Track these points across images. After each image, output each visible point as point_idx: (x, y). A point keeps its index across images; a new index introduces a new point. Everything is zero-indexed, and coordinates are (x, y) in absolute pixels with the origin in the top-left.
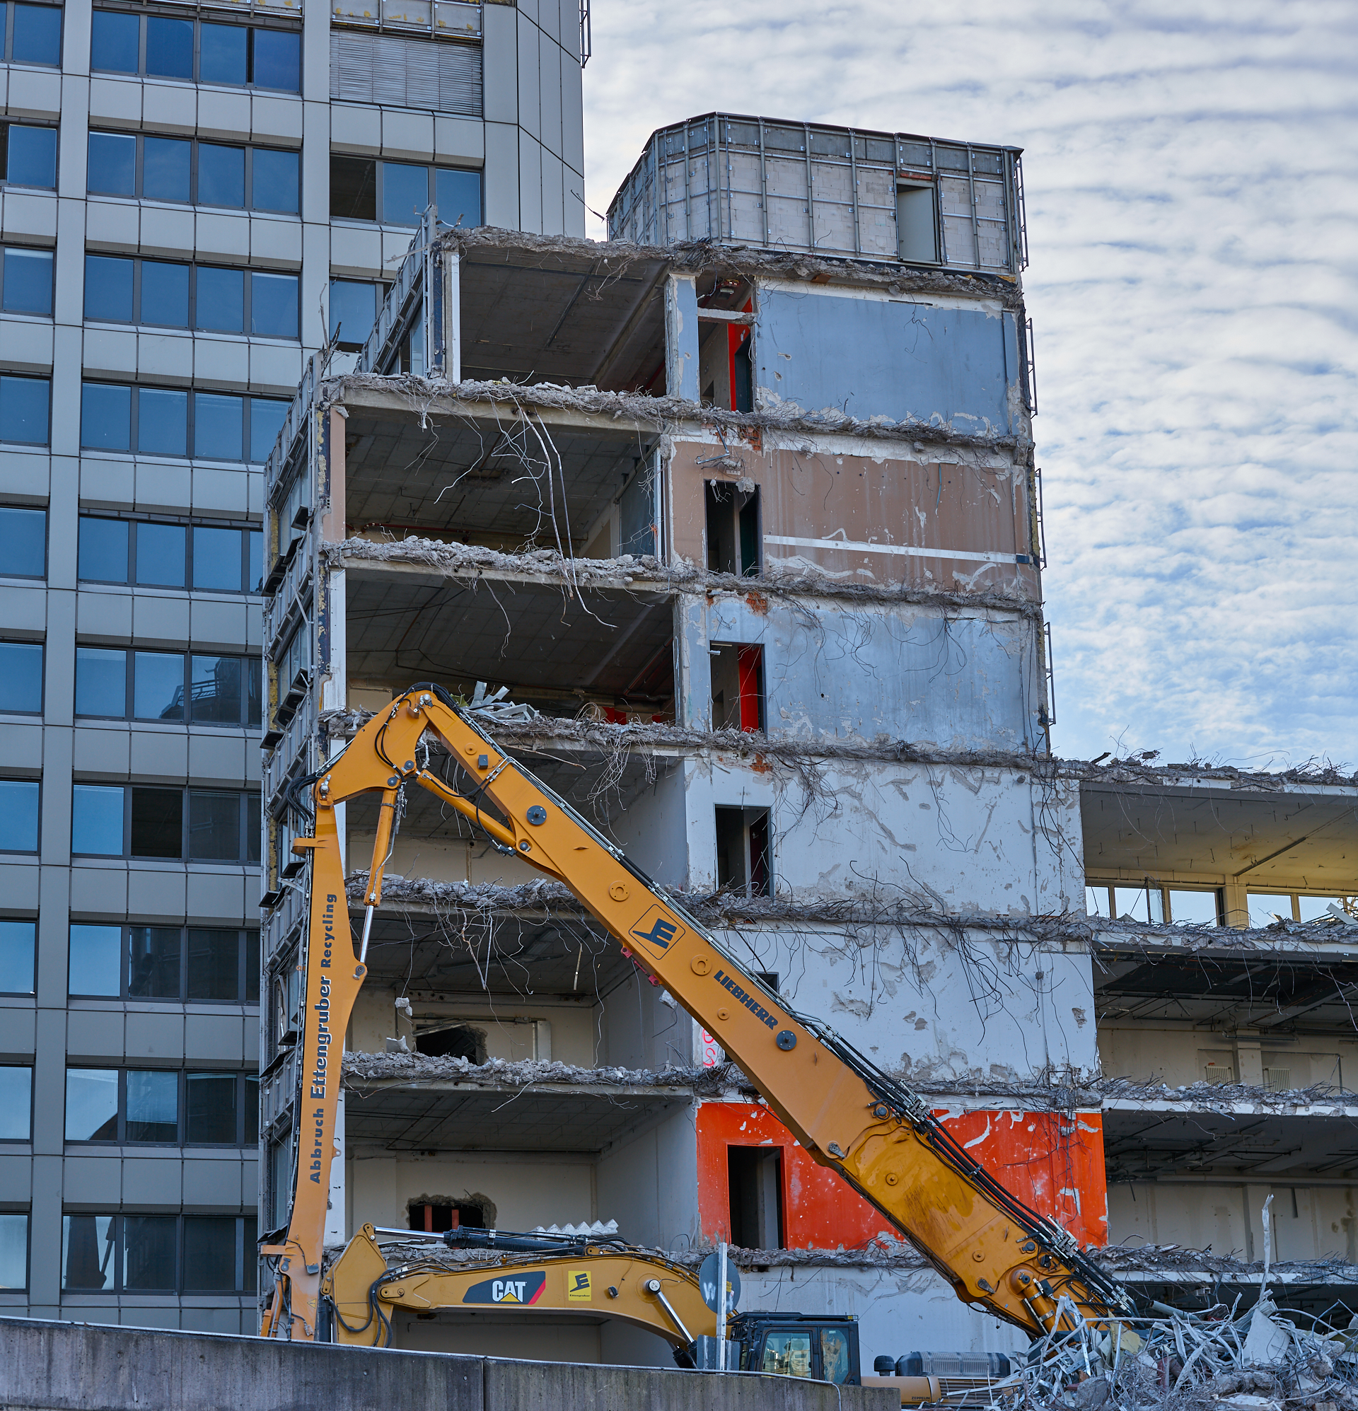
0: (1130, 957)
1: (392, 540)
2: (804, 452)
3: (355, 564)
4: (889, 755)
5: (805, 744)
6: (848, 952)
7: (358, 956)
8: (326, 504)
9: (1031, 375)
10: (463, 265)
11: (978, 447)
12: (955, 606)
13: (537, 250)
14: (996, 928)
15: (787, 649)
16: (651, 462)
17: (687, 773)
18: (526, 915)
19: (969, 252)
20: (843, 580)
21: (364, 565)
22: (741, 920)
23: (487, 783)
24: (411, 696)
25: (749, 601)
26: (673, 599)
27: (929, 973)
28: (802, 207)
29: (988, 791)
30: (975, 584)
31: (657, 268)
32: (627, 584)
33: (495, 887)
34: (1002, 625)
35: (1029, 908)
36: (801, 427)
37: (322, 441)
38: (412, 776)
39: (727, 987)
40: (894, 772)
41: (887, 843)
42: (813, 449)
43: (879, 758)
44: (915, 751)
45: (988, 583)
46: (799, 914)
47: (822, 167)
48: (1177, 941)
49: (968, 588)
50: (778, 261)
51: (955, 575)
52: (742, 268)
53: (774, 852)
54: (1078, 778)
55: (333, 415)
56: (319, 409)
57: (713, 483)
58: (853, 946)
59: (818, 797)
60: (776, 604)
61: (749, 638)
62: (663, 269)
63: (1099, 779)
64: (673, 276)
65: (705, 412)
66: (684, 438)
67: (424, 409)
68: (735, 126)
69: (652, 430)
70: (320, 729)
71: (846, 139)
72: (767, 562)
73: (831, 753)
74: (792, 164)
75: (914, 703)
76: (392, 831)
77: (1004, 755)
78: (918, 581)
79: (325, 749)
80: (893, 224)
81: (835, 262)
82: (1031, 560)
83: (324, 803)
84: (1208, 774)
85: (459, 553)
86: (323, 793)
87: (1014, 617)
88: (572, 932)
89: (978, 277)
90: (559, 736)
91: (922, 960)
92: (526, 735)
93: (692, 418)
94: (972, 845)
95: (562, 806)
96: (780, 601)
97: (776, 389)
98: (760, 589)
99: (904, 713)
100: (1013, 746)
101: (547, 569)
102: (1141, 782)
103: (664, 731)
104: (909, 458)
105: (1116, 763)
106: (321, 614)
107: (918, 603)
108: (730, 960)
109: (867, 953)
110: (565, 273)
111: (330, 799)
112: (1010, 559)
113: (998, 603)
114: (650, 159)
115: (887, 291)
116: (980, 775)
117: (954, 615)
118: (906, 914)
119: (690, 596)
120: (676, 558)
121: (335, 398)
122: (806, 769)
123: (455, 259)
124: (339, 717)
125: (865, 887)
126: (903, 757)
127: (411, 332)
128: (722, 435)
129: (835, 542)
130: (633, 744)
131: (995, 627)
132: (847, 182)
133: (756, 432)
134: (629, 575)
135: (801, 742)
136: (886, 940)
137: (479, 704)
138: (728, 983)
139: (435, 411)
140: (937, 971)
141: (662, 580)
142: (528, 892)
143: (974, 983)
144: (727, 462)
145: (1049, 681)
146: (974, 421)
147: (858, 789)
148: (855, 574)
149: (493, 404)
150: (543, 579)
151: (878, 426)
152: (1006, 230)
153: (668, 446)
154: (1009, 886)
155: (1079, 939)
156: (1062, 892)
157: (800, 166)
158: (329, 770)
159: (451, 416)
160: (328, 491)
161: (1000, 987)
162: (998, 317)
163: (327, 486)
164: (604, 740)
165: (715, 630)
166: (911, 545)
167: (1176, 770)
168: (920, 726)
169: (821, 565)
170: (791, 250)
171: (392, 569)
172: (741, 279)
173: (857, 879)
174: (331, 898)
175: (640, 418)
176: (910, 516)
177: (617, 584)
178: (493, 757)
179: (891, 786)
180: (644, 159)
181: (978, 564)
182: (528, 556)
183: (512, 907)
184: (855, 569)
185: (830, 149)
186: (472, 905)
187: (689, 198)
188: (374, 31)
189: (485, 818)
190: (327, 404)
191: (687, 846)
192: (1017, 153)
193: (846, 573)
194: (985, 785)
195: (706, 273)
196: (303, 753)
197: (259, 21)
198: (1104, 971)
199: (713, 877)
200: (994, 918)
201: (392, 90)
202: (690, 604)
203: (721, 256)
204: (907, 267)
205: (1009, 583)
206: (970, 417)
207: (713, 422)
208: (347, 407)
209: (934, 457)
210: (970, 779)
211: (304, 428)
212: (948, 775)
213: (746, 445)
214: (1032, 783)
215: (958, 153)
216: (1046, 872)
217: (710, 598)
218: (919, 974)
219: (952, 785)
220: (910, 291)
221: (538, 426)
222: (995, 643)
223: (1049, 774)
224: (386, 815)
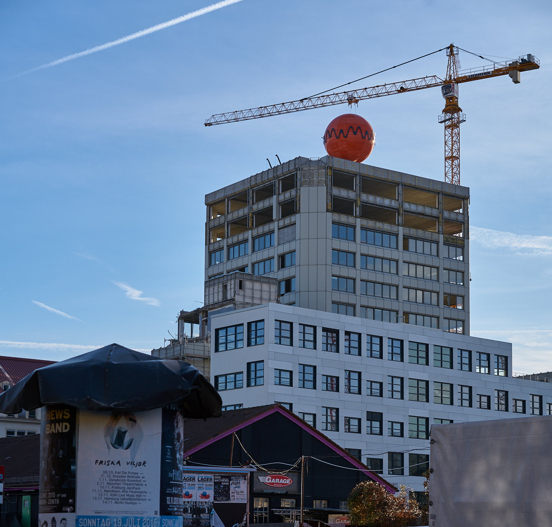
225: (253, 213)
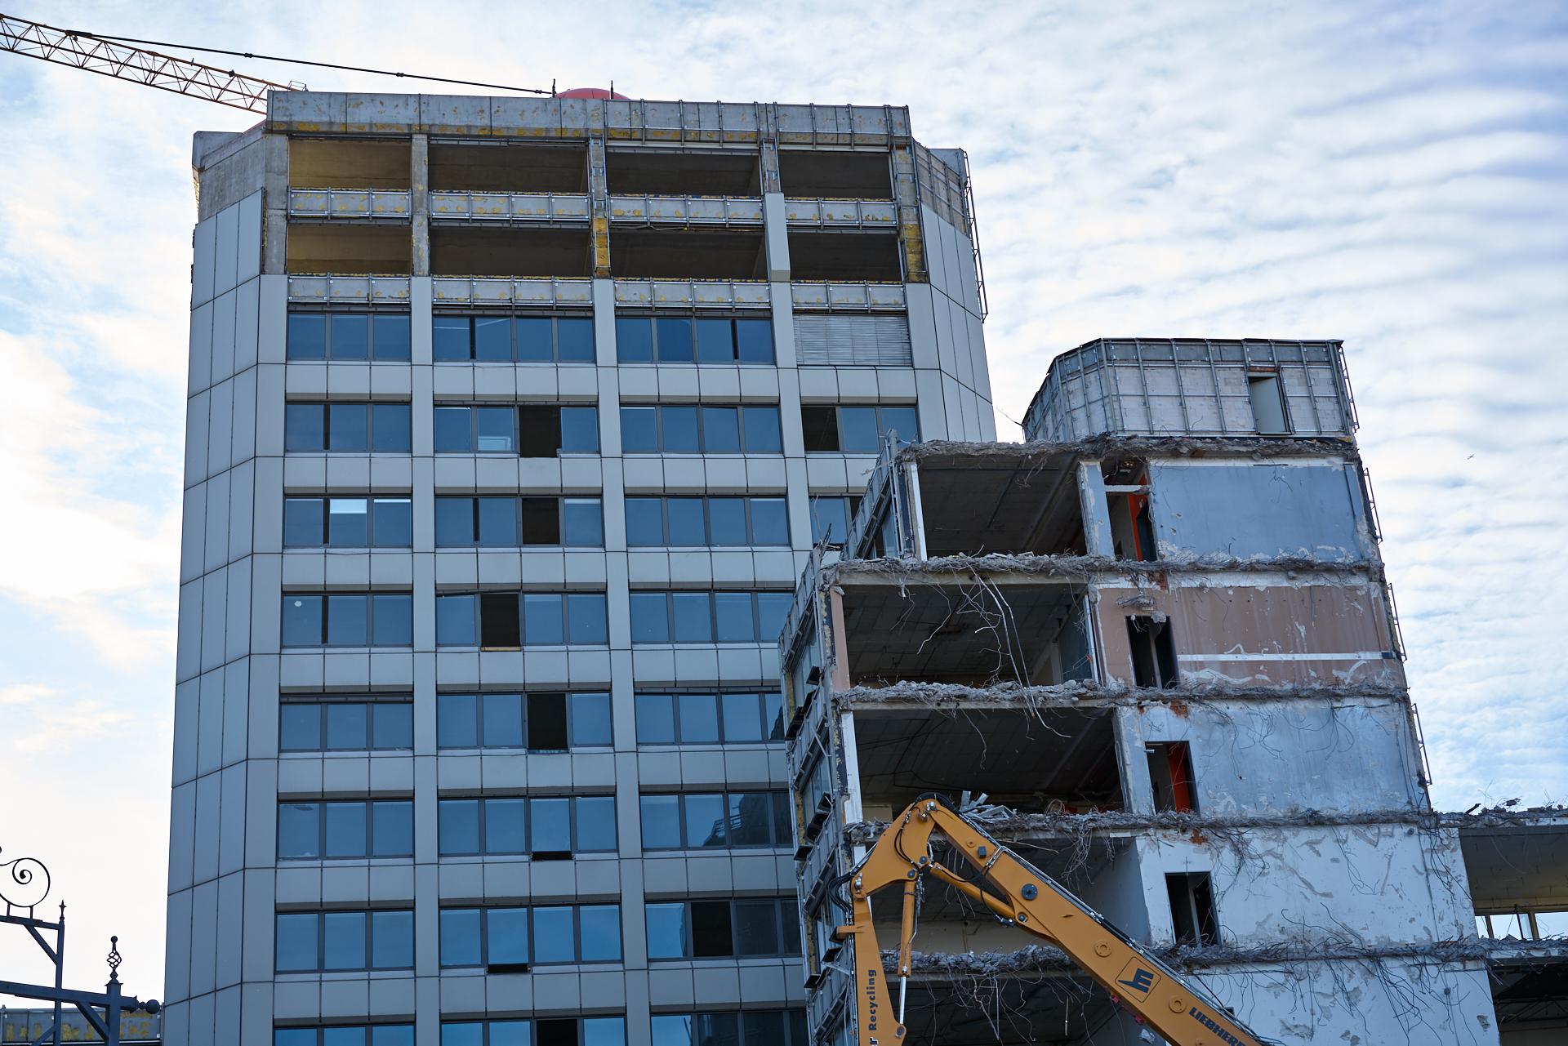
0: (1517, 969)
1: (887, 686)
2: (1202, 588)
3: (860, 707)
4: (1301, 822)
5: (1231, 818)
6: (1288, 985)
7: (898, 1019)
8: (833, 662)
9: (1373, 511)
10: (921, 472)
11: (1339, 570)
12: (1338, 697)
13: (976, 454)
14: (1407, 955)
15: (1208, 743)
16: (1082, 608)
17: (1139, 849)
18: (1023, 976)
19: (1311, 422)
20: (1245, 684)
21: (867, 707)
22: (1197, 966)
23: (987, 869)
24: (919, 805)
25: (1172, 708)
26: (1112, 712)
27: (1356, 997)
28: (1176, 401)
29: (1385, 843)
30: (1352, 679)
31: (1069, 459)
32: (1074, 703)
33: (996, 955)
34: (1378, 709)
35: (1431, 936)
36: (1196, 569)
37: (826, 614)
38: (926, 869)
39: (1201, 1021)
40: (1306, 835)
41: (1308, 893)
42: (1209, 584)
43: (1293, 824)
44: (1322, 816)
45: (1362, 676)
46: (1244, 957)
47: (1188, 370)
48: (1555, 953)
49: (1347, 682)
50: (1163, 444)
51: (1335, 673)
52: (1136, 452)
53: (1218, 908)
54: (1457, 827)
55: (832, 594)
56: (821, 590)
57: (1133, 618)
58: (1292, 980)
59: (1248, 861)
60: (1195, 709)
61: (1176, 737)
62: (1074, 459)
63: (1474, 826)
64: (1083, 463)
65: (1121, 564)
66: (1106, 586)
67: (902, 583)
68: (1117, 347)
69: (1080, 582)
70: (845, 839)
71: (1204, 348)
72: (1183, 676)
73: (1253, 824)
74: (1164, 370)
75: (1315, 777)
76: (915, 914)
77: (1394, 813)
78: (1306, 680)
79: (850, 855)
80: (1249, 407)
81: (1207, 440)
82: (1394, 655)
83: (859, 896)
84: (1561, 813)
85: (940, 690)
86: (858, 888)
87: (1387, 701)
88: (1063, 987)
89: (1321, 440)
90: (1034, 828)
91: (1349, 987)
92: (1008, 830)
93: (1110, 570)
94: (1378, 889)
95: (1049, 882)
96: (1197, 705)
97: (1173, 541)
98: (1179, 697)
99: (1308, 786)
100: (1401, 805)
101: (1010, 697)
102: (1508, 825)
103: (1117, 817)
104: (1285, 584)
105: (1485, 811)
106: (837, 748)
107: (1308, 697)
108: (1201, 998)
109: (1304, 984)
110: (998, 470)
111: (864, 892)
112: (1377, 656)
113: (1373, 692)
114: (1053, 379)
115: (1251, 458)
116: (1377, 831)
117: (1339, 705)
118: (1332, 950)
119: (1125, 708)
120: (1111, 680)
121: (832, 581)
122: (1233, 838)
123: (914, 467)
124: (858, 828)
125: (1295, 930)
126: (1312, 822)
127: (883, 527)
128: (1135, 581)
129: (1235, 656)
130: (1094, 829)
131: (1373, 711)
132: (1209, 379)
133: (1161, 575)
134: (1075, 695)
135: (1228, 817)
136: (1317, 973)
137: (966, 808)
138: (1201, 1018)
139: (910, 583)
140: (1363, 995)
141: (1101, 697)
142: (1023, 957)
143: (1395, 1002)
144: (1142, 600)
145: (1422, 750)
146: (1333, 551)
147: (1279, 851)
148: (1254, 679)
149: (955, 574)
150: (1007, 705)
151: (1258, 562)
152: (1338, 402)
153: (1095, 592)
154: (1412, 920)
155: (1475, 958)
156: (1456, 921)
157: (1171, 371)
158: (860, 869)
159: (922, 586)
160: (833, 653)
161: (1417, 1003)
162: (1341, 469)
163: (833, 648)
164: (1070, 828)
165: (1147, 733)
166: (1296, 652)
167: (1534, 812)
168: (1322, 796)
169: (1226, 674)
170: (1172, 434)
171: (889, 708)
172: (1136, 461)
173: (1287, 925)
174: (872, 973)
175: (1070, 574)
176: (1293, 629)
177: (1066, 704)
178: (990, 848)
179: (1305, 846)
180: (1048, 380)
181: (1352, 662)
182: (994, 688)
183: (1011, 970)
184: (1254, 675)
185: (1192, 356)
186: (979, 971)
187: (1088, 404)
188: (825, 312)
189: (987, 897)
190: (827, 586)
191: (1146, 908)
192: (1339, 344)
193: (1247, 679)
194: (1382, 839)
195: (1108, 459)
196: (832, 859)
197: (739, 314)
198: (1500, 983)
199: (1170, 933)
200: (1404, 947)
201: (843, 354)
202: (1126, 714)
203: (1119, 444)
204: (1265, 439)
205: (1379, 674)
206: (1330, 548)
207: (1126, 571)
208: (843, 587)
209: (1305, 582)
210: (1369, 835)
211: (810, 606)
212: (1350, 833)
213: (1155, 586)
214: (1420, 834)
215: (1293, 349)
216: (1441, 906)
217: (1141, 708)
218: (1349, 999)
219: (1356, 842)
220: (1269, 456)
221: (991, 587)
222: (1374, 724)
223: (1433, 826)
224: (909, 901)
225: (613, 226)
